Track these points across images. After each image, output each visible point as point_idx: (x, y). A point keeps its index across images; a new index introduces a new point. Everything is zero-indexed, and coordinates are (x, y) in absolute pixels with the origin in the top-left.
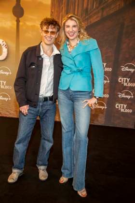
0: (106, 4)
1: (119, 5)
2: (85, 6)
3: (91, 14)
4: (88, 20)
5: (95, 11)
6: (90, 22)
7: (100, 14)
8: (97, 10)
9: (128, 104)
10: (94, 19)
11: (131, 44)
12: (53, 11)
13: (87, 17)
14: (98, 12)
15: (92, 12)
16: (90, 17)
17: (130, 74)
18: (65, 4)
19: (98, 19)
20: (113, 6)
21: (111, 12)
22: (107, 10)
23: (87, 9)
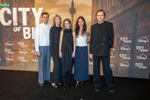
0: (126, 2)
1: (135, 2)
2: (113, 4)
3: (117, 9)
4: (115, 13)
5: (119, 7)
6: (116, 14)
7: (122, 9)
8: (120, 6)
9: (143, 63)
10: (119, 12)
11: (143, 25)
12: (93, 9)
13: (114, 11)
14: (121, 8)
15: (117, 7)
16: (116, 11)
17: (144, 44)
18: (100, 4)
19: (121, 11)
20: (130, 4)
21: (130, 7)
22: (127, 6)
23: (114, 6)
